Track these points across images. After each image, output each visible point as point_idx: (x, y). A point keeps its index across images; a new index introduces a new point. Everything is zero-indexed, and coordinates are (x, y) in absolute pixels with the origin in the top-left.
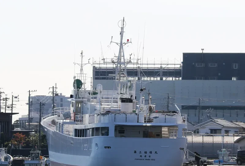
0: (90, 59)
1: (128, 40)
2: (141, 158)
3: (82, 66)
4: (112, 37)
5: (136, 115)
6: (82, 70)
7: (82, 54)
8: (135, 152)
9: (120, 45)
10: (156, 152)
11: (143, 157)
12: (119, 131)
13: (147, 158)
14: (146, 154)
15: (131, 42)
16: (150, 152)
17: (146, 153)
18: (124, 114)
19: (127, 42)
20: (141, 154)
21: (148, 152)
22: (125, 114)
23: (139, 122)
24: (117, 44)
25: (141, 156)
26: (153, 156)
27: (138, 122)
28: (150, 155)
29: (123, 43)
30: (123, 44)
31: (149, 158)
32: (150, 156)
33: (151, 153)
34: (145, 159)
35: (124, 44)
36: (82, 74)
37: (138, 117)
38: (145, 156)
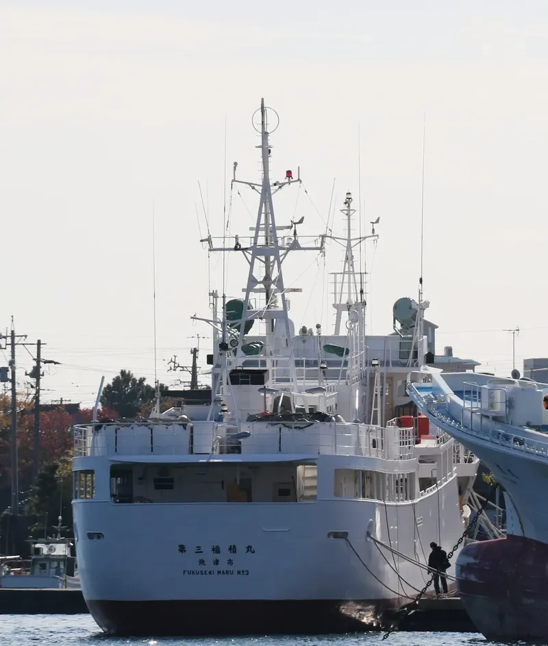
0: (377, 221)
1: (289, 174)
2: (203, 568)
3: (349, 248)
4: (236, 164)
5: (185, 428)
6: (349, 259)
7: (348, 202)
8: (182, 549)
9: (260, 192)
10: (249, 548)
11: (209, 566)
12: (156, 481)
13: (223, 566)
14: (217, 556)
15: (299, 180)
16: (230, 549)
17: (216, 550)
18: (143, 427)
19: (287, 181)
20: (200, 556)
21: (224, 549)
22: (147, 426)
23: (195, 450)
24: (253, 188)
25: (202, 562)
26: (242, 560)
27: (191, 452)
28: (232, 556)
29: (272, 182)
30: (273, 189)
31: (230, 568)
32: (230, 562)
33: (235, 551)
34: (216, 573)
35: (277, 187)
36: (349, 273)
37: (192, 437)
38: (217, 562)
